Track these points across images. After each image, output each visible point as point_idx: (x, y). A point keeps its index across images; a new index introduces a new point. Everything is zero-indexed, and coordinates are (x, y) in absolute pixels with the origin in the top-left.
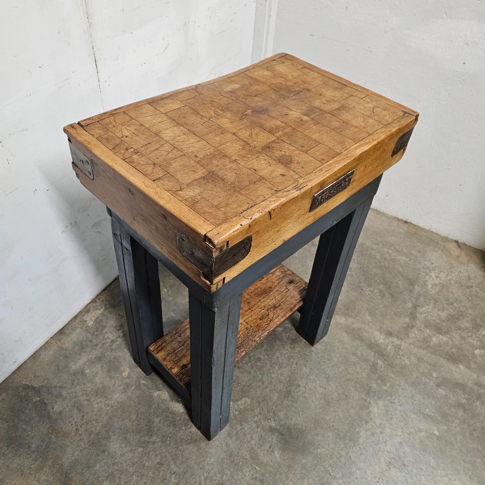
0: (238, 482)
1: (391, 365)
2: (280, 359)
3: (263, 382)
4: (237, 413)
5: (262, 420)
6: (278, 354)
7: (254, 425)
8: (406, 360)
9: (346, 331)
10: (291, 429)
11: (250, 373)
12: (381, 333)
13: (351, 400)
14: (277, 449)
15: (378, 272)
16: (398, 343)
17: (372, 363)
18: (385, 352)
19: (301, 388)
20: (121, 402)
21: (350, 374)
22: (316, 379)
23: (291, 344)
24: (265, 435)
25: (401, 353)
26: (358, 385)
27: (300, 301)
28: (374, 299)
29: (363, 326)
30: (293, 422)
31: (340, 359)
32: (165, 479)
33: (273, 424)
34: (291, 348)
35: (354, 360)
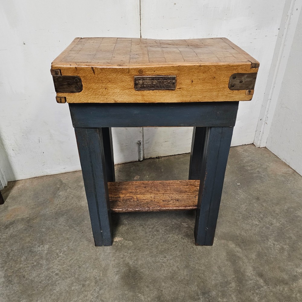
0: (87, 273)
1: (240, 292)
2: (169, 238)
3: (148, 242)
4: (120, 245)
5: (128, 257)
6: (171, 235)
7: (122, 256)
8: (257, 297)
9: (227, 253)
10: (137, 273)
11: (146, 233)
12: (254, 270)
13: (188, 288)
14: (119, 275)
15: (294, 238)
16: (262, 284)
17: (227, 280)
18: (244, 282)
19: (165, 259)
20: (82, 206)
21: (204, 275)
22: (179, 262)
23: (184, 236)
24: (122, 264)
25: (257, 291)
26: (202, 284)
27: (196, 206)
28: (272, 250)
29: (244, 258)
30: (142, 270)
31: (206, 264)
32: (62, 246)
33: (131, 263)
34: (182, 238)
35: (215, 270)
